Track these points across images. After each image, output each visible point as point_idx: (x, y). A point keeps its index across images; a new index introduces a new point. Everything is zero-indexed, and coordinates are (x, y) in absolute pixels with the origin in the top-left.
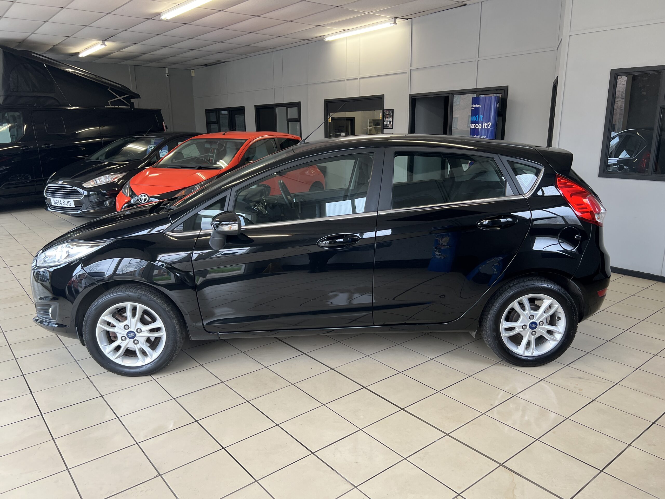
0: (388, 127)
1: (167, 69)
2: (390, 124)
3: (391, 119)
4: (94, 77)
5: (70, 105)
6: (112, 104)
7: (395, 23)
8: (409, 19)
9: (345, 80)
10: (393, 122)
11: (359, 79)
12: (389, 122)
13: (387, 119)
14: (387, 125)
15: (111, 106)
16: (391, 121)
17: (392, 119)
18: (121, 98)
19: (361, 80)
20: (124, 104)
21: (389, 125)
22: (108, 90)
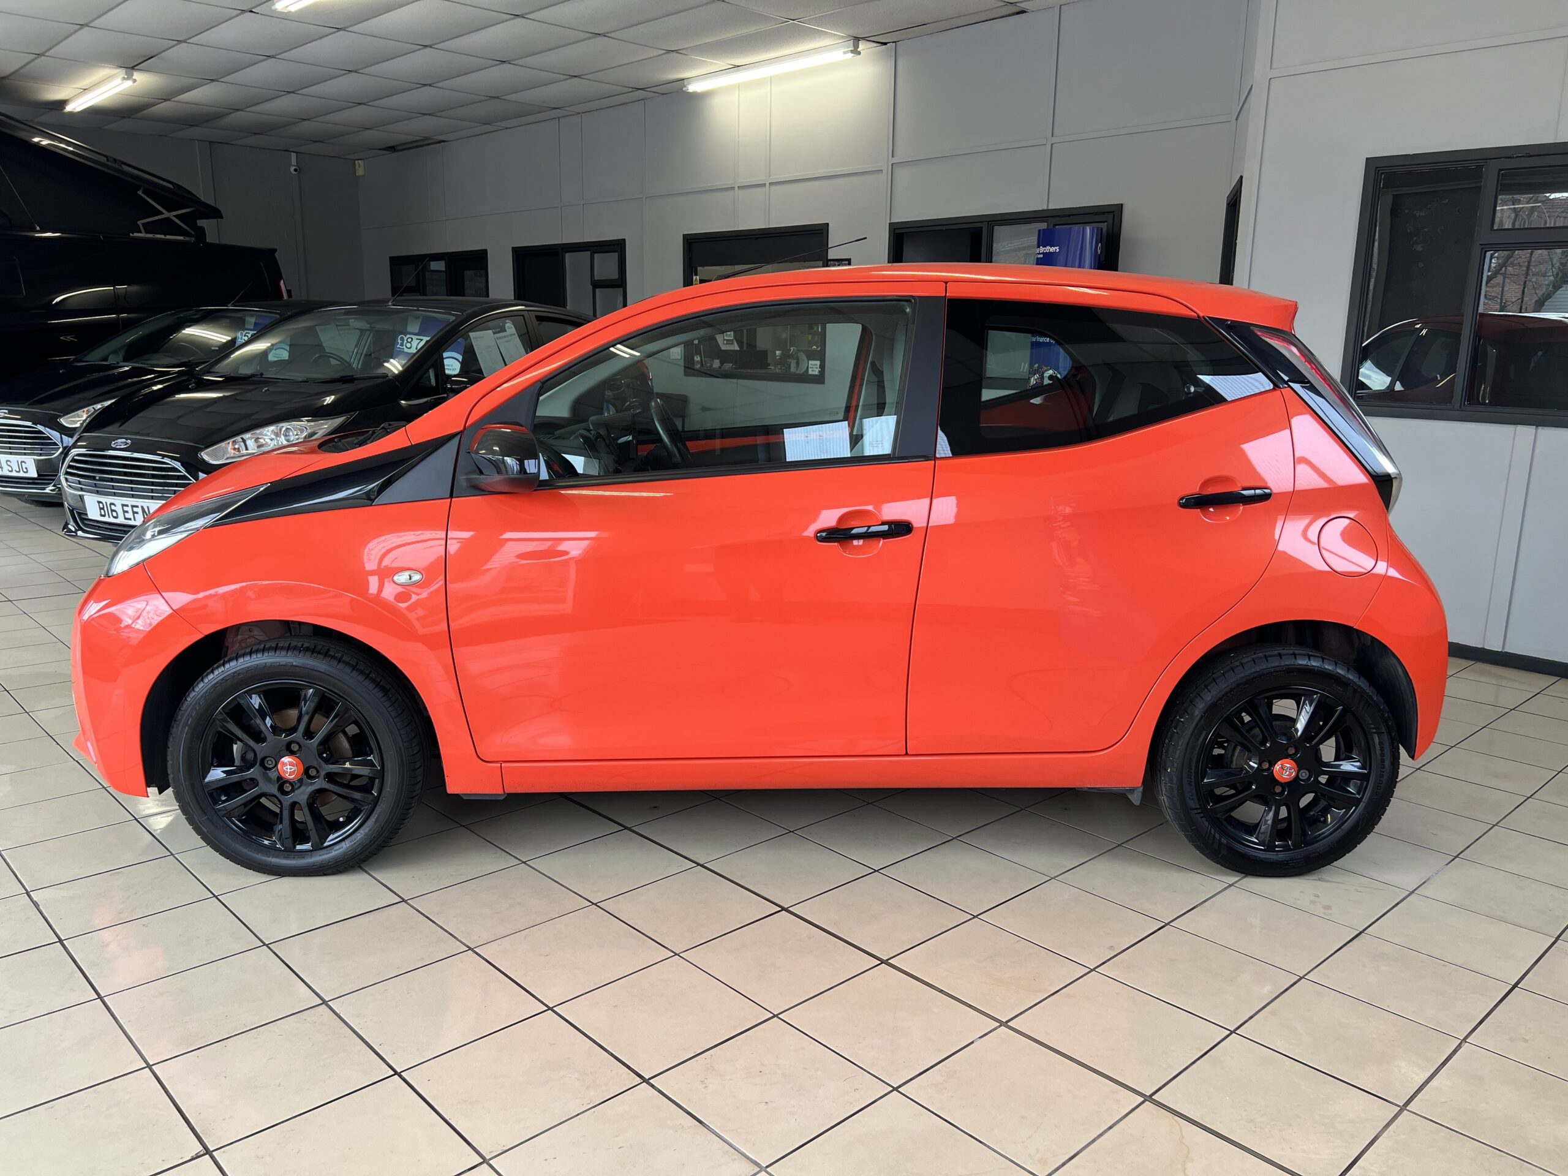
1: (293, 155)
4: (103, 160)
5: (38, 228)
6: (148, 228)
7: (856, 52)
8: (888, 44)
9: (733, 188)
11: (767, 185)
15: (146, 233)
18: (171, 215)
19: (773, 188)
20: (179, 231)
22: (139, 195)
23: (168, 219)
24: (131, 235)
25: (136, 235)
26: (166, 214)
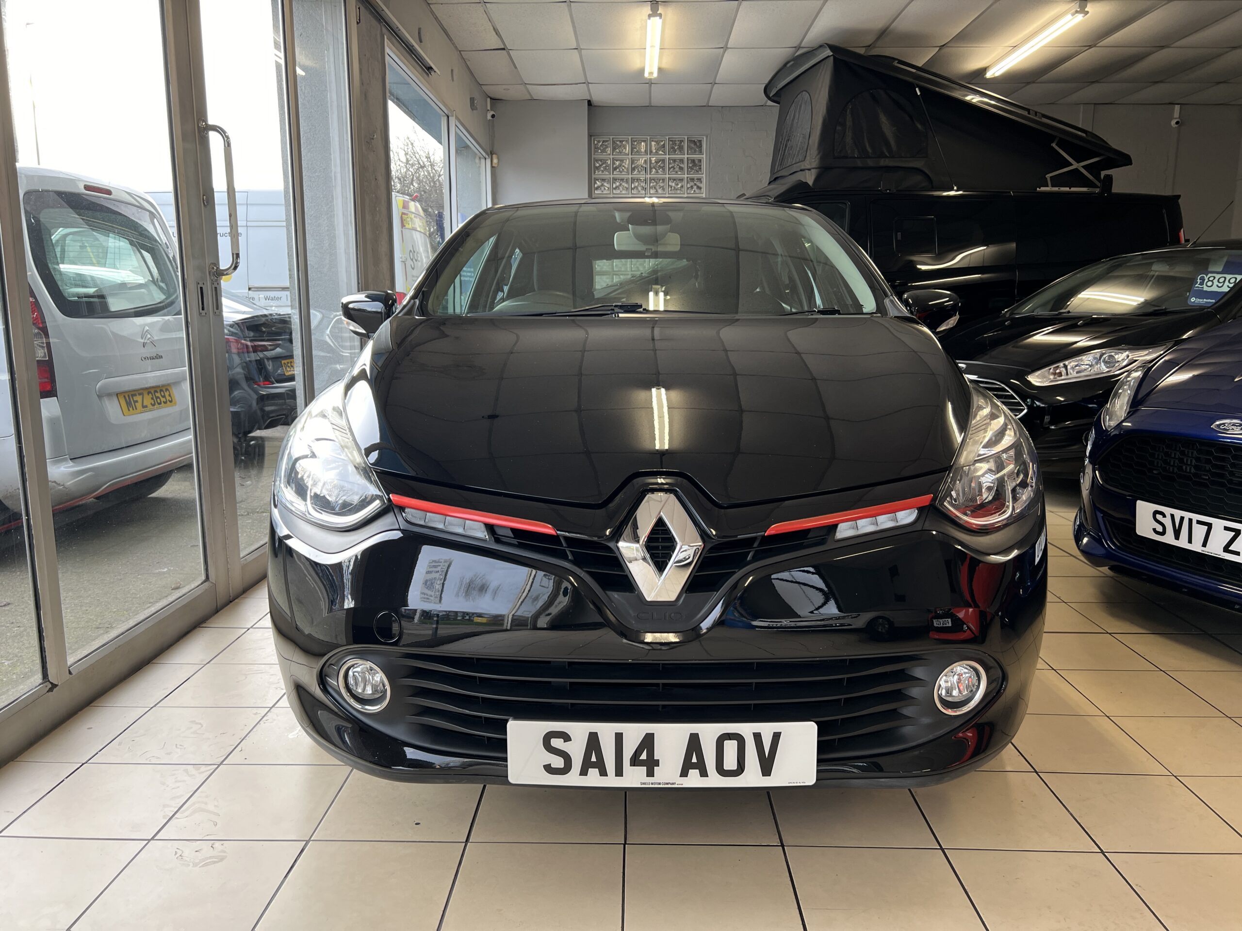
1: (1177, 108)
6: (1056, 182)
15: (1052, 186)
18: (1080, 166)
20: (1086, 182)
22: (1052, 147)
23: (1076, 170)
24: (1038, 189)
25: (1043, 189)
26: (1075, 165)
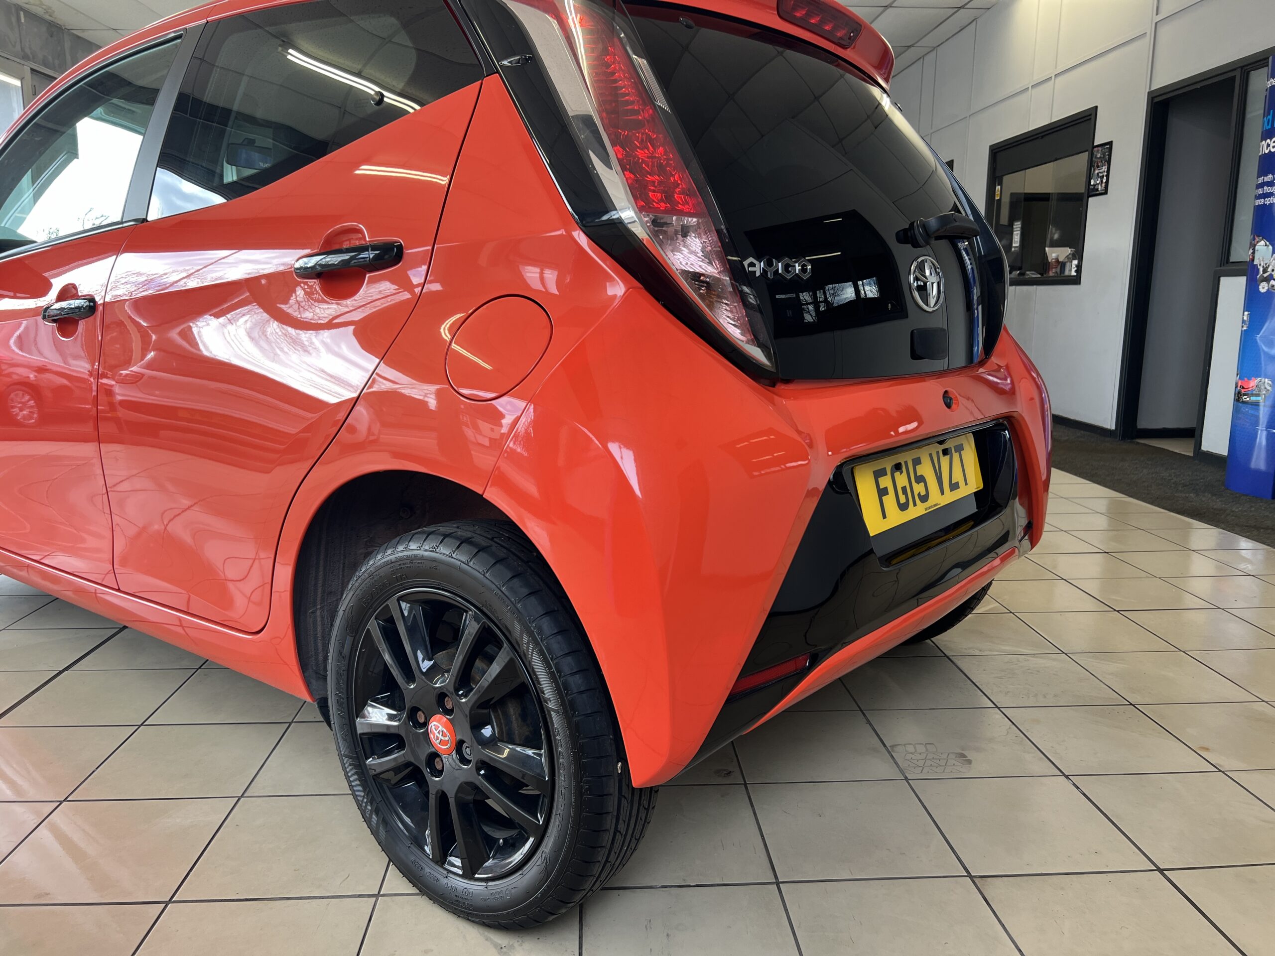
0: (1098, 192)
2: (1102, 182)
3: (1105, 168)
10: (1108, 176)
12: (1100, 177)
13: (1097, 172)
14: (1096, 187)
16: (1105, 174)
17: (1106, 170)
21: (1100, 187)
